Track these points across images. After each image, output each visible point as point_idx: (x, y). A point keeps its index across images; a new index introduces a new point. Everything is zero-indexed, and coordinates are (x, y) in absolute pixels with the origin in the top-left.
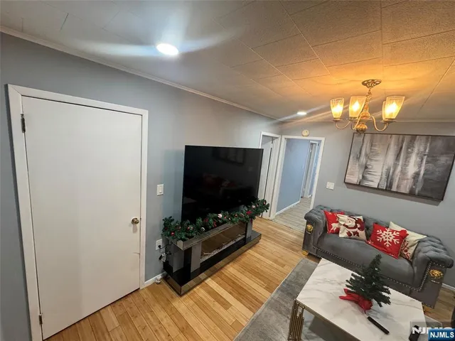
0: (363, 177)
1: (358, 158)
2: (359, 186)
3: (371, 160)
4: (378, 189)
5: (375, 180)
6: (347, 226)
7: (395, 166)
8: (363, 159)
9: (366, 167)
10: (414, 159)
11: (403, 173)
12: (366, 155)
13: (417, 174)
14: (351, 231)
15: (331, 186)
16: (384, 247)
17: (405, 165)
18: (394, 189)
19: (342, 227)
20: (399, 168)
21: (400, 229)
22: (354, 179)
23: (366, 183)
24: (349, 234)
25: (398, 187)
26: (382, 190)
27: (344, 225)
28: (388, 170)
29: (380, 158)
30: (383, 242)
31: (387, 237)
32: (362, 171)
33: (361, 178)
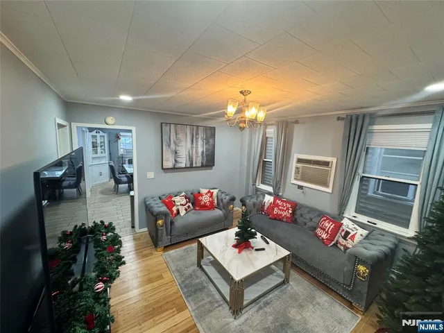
0: (175, 161)
1: (169, 146)
2: (174, 169)
3: (178, 146)
4: (186, 168)
5: (183, 163)
6: (182, 205)
7: (192, 148)
8: (173, 146)
9: (176, 153)
10: (200, 142)
11: (197, 153)
12: (175, 142)
13: (203, 152)
14: (186, 207)
15: (151, 175)
16: (207, 207)
17: (197, 147)
18: (194, 165)
19: (180, 207)
20: (194, 151)
21: (206, 191)
22: (169, 164)
23: (178, 165)
24: (186, 210)
25: (196, 163)
26: (188, 168)
27: (181, 205)
28: (189, 152)
29: (183, 144)
30: (205, 203)
31: (205, 199)
32: (174, 156)
33: (174, 162)
